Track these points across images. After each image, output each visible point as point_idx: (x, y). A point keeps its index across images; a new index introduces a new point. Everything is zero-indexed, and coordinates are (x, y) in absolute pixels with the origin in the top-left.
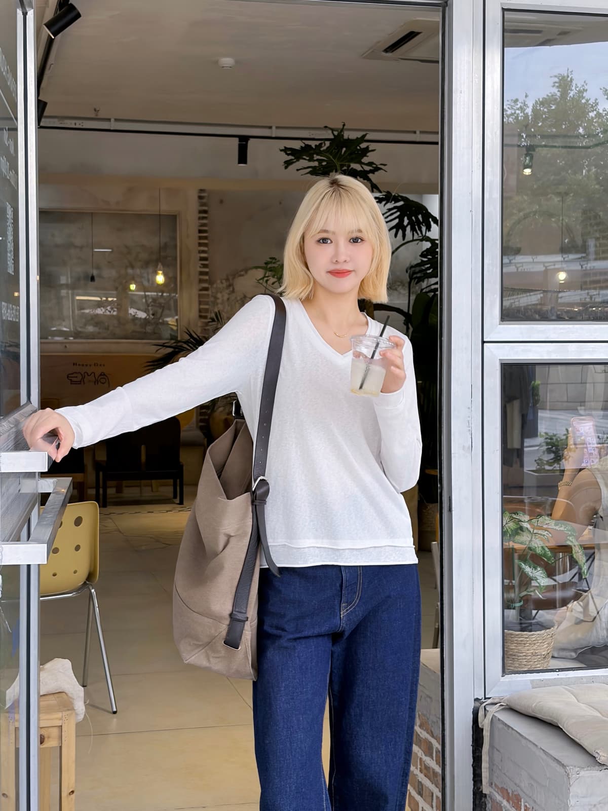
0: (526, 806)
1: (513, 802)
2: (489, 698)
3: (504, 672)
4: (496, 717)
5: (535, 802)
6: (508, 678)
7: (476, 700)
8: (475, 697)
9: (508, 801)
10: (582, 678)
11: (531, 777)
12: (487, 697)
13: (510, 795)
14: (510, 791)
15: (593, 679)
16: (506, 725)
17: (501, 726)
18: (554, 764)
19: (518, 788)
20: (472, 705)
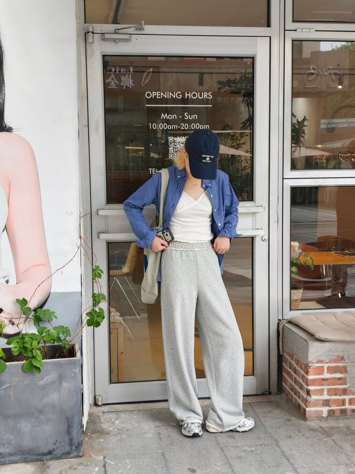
0: (295, 358)
1: (291, 357)
2: (284, 319)
3: (291, 310)
4: (285, 326)
5: (298, 356)
6: (292, 312)
7: (279, 320)
8: (279, 319)
9: (290, 357)
10: (323, 312)
11: (297, 347)
12: (283, 319)
13: (290, 355)
14: (290, 353)
15: (327, 313)
16: (289, 328)
17: (287, 329)
18: (304, 341)
19: (293, 352)
20: (277, 322)
